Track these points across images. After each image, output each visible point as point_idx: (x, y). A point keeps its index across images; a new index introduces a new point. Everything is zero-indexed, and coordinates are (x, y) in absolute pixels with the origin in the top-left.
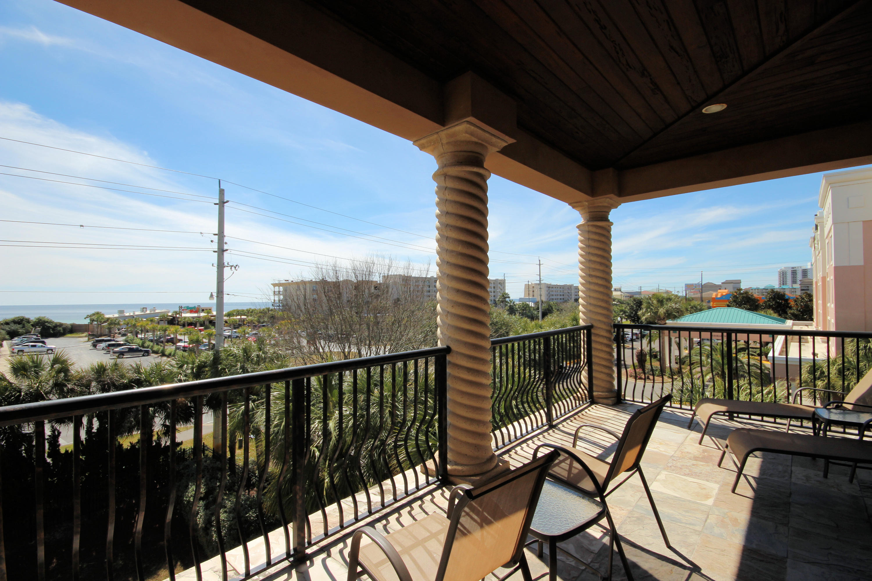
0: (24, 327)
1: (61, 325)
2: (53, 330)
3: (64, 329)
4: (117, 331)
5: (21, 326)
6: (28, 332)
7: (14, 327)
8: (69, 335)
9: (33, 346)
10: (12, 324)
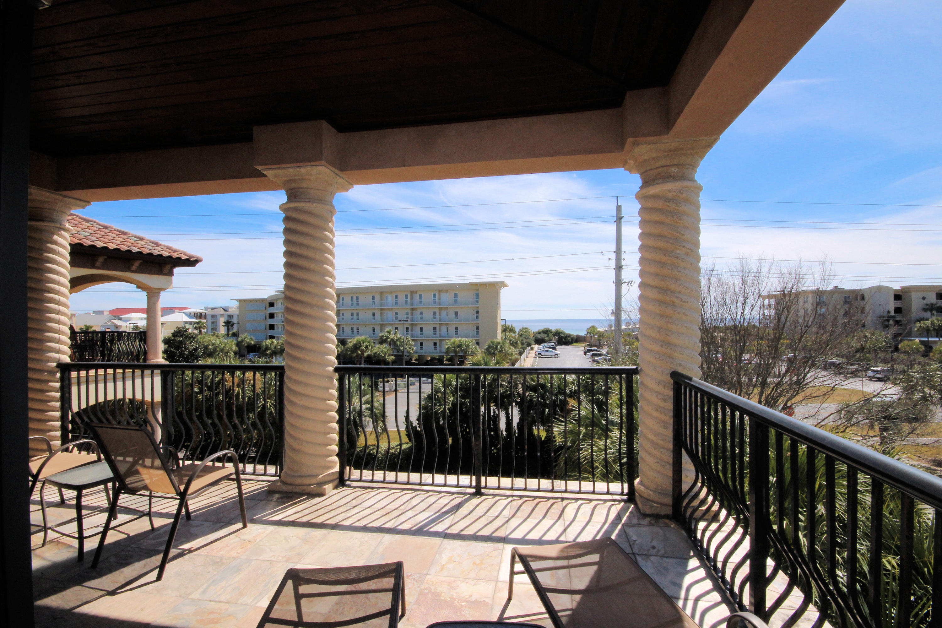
0: (548, 336)
1: (570, 336)
2: (565, 339)
3: (572, 339)
4: (605, 343)
5: (546, 335)
6: (550, 340)
7: (543, 336)
8: (575, 344)
9: (547, 351)
10: (542, 334)
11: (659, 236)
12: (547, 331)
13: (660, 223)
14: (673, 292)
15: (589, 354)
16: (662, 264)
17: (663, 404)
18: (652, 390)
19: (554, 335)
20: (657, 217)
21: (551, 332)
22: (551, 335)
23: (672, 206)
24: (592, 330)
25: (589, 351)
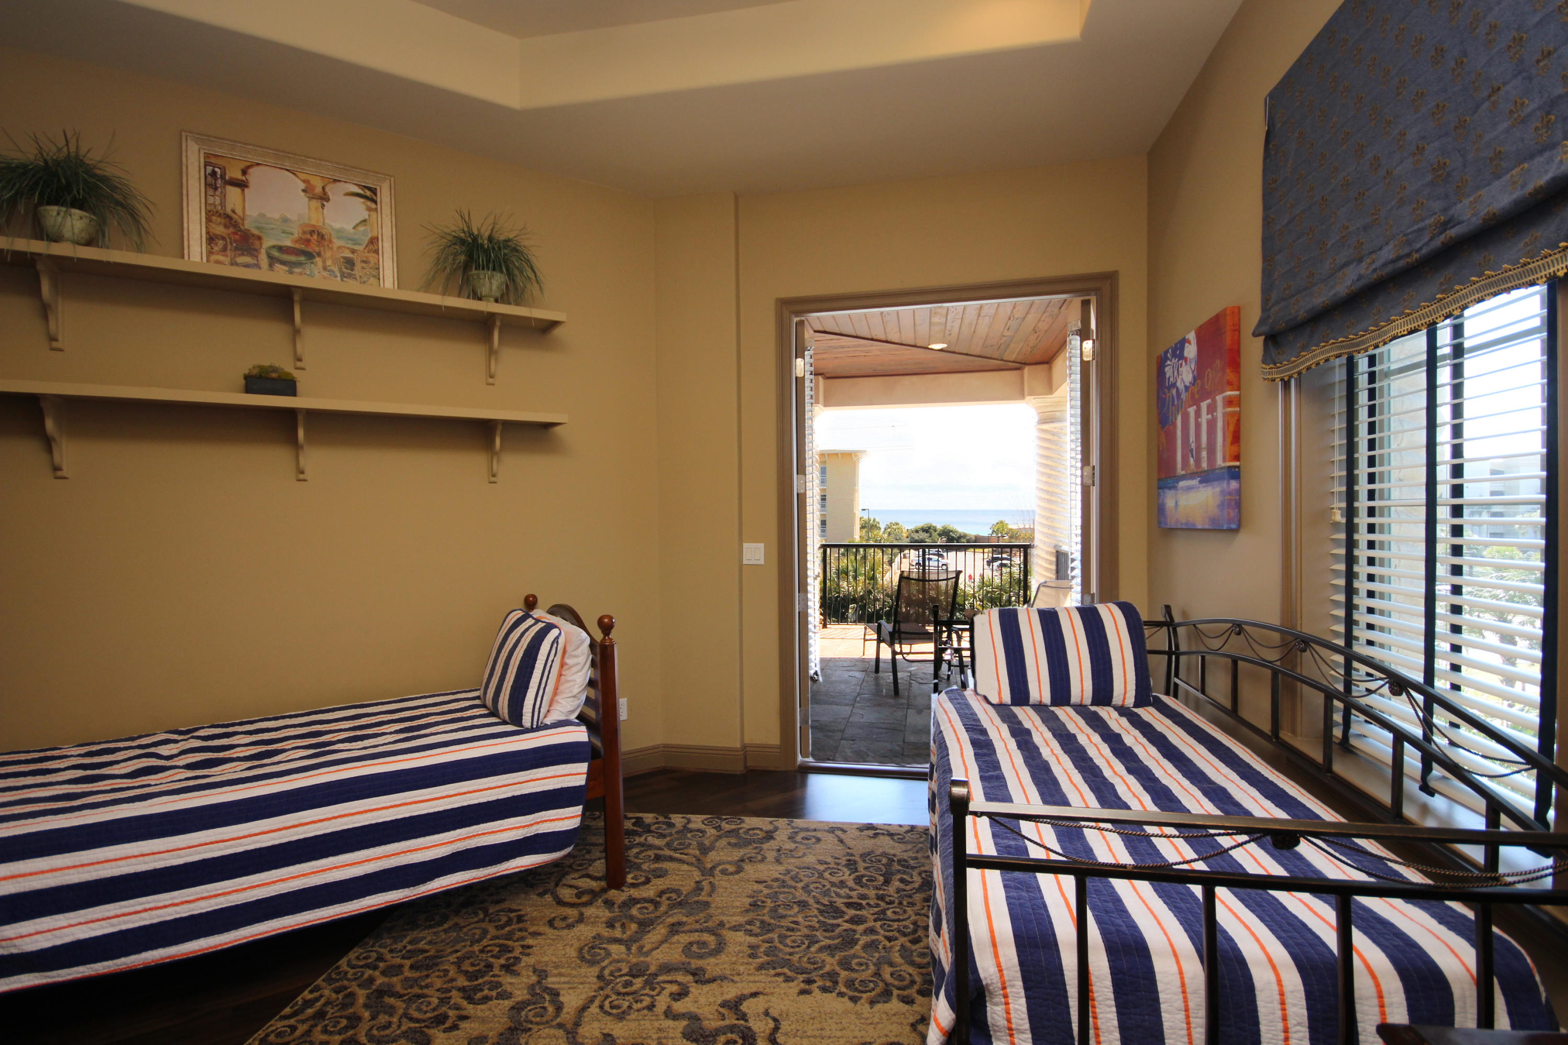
0: (931, 537)
2: (957, 542)
3: (969, 542)
5: (928, 535)
7: (923, 536)
8: (972, 550)
11: (1047, 457)
12: (929, 528)
13: (1047, 448)
14: (1056, 493)
15: (996, 564)
16: (1050, 476)
17: (1050, 567)
18: (1043, 558)
19: (940, 535)
20: (1046, 445)
21: (935, 531)
22: (935, 534)
23: (1056, 438)
24: (999, 528)
25: (994, 560)
